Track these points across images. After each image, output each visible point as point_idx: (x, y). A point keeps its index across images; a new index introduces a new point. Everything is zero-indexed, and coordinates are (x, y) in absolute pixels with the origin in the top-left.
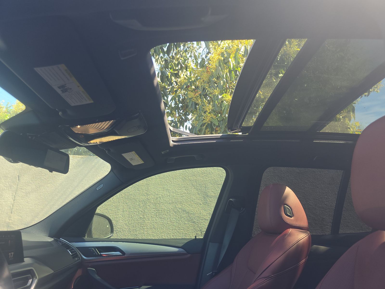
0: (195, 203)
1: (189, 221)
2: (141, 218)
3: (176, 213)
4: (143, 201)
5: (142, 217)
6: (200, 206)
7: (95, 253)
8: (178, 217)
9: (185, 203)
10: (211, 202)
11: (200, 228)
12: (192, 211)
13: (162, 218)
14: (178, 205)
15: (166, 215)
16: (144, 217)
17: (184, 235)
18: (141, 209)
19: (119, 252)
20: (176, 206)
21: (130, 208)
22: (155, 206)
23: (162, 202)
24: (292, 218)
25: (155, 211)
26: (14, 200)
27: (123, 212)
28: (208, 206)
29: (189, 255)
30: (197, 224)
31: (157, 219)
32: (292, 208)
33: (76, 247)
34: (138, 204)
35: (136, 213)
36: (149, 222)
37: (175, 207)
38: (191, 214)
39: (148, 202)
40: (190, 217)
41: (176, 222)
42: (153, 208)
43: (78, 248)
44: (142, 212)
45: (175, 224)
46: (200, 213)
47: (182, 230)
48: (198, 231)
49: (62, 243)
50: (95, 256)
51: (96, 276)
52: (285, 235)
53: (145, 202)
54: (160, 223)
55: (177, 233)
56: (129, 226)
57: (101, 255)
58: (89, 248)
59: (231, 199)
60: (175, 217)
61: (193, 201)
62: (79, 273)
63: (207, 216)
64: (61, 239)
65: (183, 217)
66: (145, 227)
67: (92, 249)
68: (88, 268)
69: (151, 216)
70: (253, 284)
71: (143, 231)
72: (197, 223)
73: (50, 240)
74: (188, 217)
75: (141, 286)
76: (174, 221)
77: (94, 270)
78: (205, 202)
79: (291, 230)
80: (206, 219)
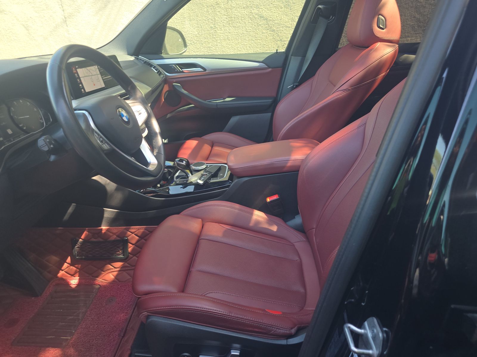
0: (275, 7)
1: (268, 29)
2: (211, 27)
3: (251, 20)
4: (211, 6)
5: (213, 26)
6: (281, 10)
7: (176, 69)
8: (255, 26)
9: (262, 7)
10: (295, 4)
11: (280, 38)
12: (271, 17)
13: (235, 27)
14: (254, 10)
15: (240, 24)
16: (215, 27)
17: (262, 46)
18: (211, 17)
19: (199, 68)
20: (251, 10)
21: (197, 16)
22: (226, 11)
23: (234, 7)
24: (384, 30)
25: (226, 18)
26: (63, 10)
27: (190, 20)
28: (291, 9)
29: (270, 69)
30: (277, 33)
31: (230, 28)
32: (387, 19)
33: (157, 65)
34: (205, 10)
35: (205, 22)
36: (222, 32)
37: (251, 12)
38: (270, 20)
39: (218, 7)
40: (269, 25)
41: (253, 31)
42: (224, 15)
43: (159, 65)
44: (212, 20)
45: (252, 33)
46: (281, 19)
47: (259, 40)
48: (278, 41)
49: (143, 61)
50: (177, 72)
51: (183, 90)
52: (371, 50)
53: (214, 7)
54: (234, 33)
55: (254, 44)
56: (200, 38)
57: (183, 72)
58: (170, 65)
59: (320, 6)
60: (251, 25)
61: (272, 4)
62: (166, 88)
63: (288, 22)
64: (140, 56)
65: (260, 25)
66: (217, 38)
67: (173, 66)
68: (174, 84)
69: (223, 25)
70: (331, 95)
71: (216, 43)
72: (277, 31)
73: (132, 58)
74: (267, 24)
75: (225, 99)
76: (250, 30)
77: (179, 85)
78: (286, 5)
79: (379, 44)
80: (287, 27)
